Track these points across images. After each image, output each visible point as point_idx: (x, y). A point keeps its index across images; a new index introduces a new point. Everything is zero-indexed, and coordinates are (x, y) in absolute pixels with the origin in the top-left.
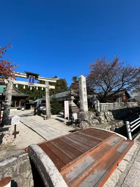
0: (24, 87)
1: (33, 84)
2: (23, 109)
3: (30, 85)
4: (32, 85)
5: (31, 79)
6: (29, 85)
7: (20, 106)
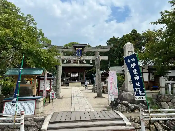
1: (81, 57)
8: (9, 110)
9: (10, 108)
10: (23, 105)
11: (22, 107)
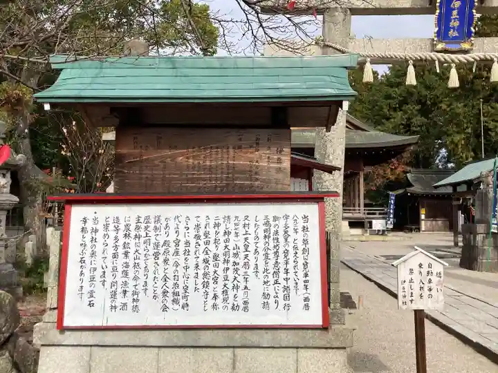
0: (411, 71)
1: (466, 46)
2: (378, 224)
3: (447, 56)
4: (461, 57)
5: (449, 11)
6: (439, 55)
7: (362, 208)
8: (109, 279)
9: (115, 256)
10: (222, 238)
11: (216, 257)
